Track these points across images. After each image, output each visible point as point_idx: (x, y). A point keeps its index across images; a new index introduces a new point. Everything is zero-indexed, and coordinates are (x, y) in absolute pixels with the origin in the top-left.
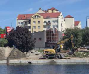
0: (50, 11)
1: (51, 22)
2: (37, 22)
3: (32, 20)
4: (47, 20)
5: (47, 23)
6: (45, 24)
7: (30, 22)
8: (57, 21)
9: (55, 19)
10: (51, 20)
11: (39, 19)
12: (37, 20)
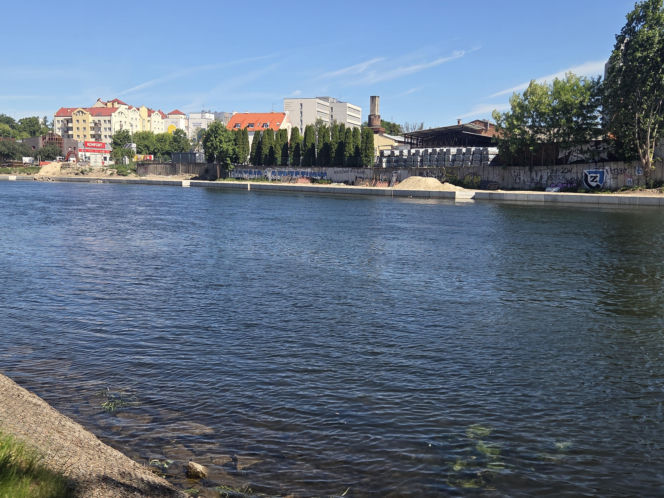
0: (110, 105)
1: (102, 122)
2: (81, 121)
3: (74, 118)
4: (96, 119)
5: (96, 124)
6: (93, 125)
7: (71, 121)
8: (110, 121)
9: (107, 118)
10: (102, 119)
11: (84, 117)
12: (81, 117)
